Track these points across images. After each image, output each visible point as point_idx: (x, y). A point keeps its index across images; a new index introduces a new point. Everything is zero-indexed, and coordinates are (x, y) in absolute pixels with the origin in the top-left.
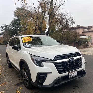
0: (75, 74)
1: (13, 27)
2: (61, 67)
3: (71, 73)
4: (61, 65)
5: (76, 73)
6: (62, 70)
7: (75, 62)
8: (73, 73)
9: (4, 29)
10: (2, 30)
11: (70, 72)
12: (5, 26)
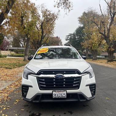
0: (64, 96)
1: (77, 36)
2: (44, 83)
3: (58, 93)
4: (44, 80)
5: (66, 94)
6: (45, 86)
7: (64, 80)
8: (60, 93)
9: (69, 38)
10: (67, 40)
11: (55, 91)
12: (70, 36)
